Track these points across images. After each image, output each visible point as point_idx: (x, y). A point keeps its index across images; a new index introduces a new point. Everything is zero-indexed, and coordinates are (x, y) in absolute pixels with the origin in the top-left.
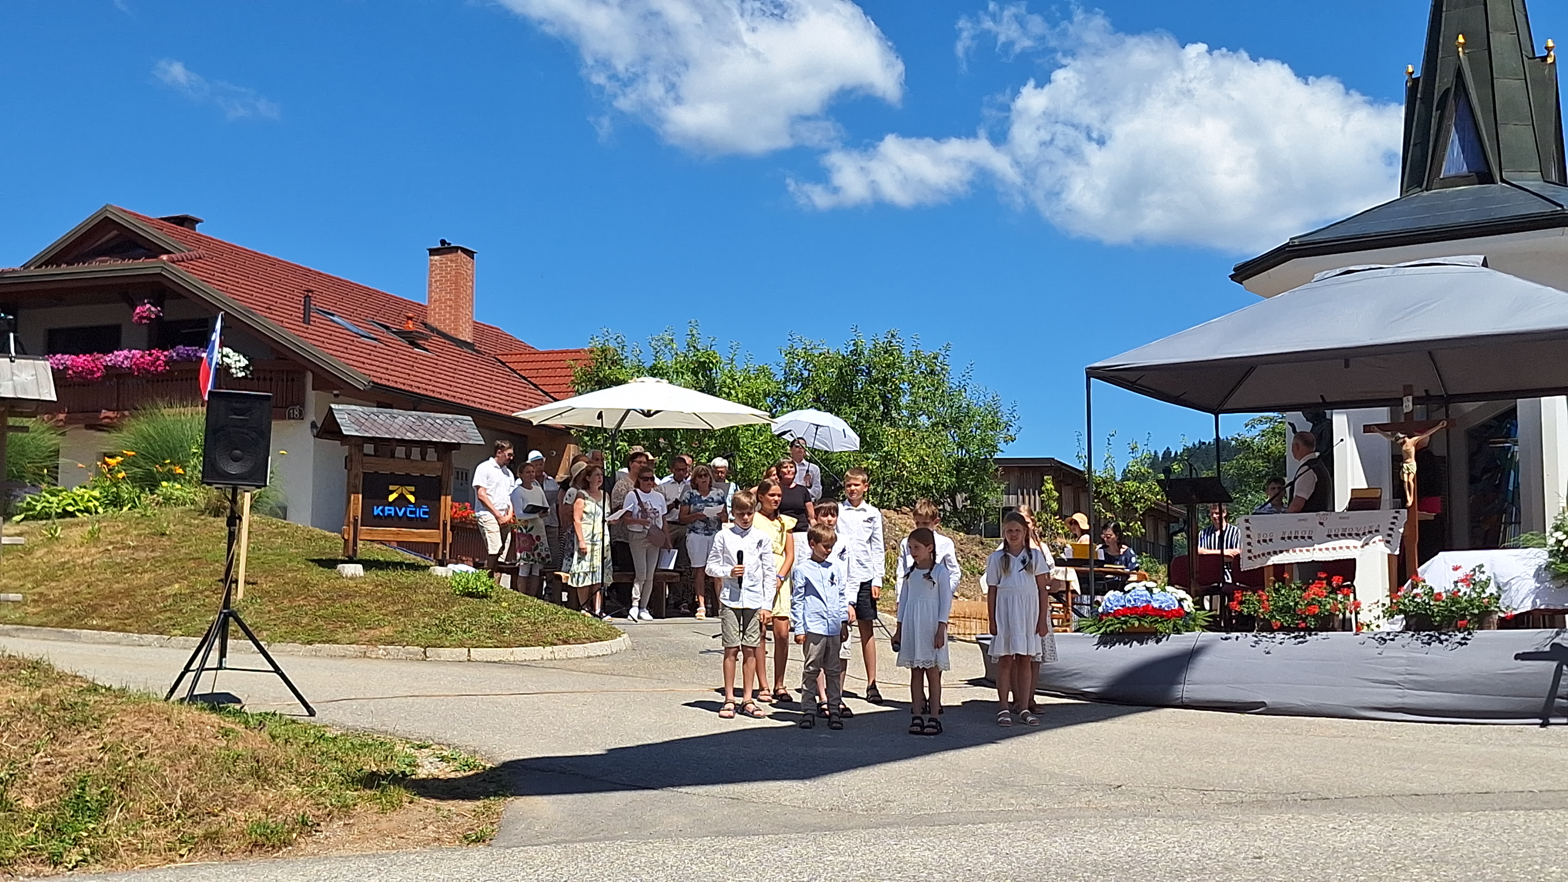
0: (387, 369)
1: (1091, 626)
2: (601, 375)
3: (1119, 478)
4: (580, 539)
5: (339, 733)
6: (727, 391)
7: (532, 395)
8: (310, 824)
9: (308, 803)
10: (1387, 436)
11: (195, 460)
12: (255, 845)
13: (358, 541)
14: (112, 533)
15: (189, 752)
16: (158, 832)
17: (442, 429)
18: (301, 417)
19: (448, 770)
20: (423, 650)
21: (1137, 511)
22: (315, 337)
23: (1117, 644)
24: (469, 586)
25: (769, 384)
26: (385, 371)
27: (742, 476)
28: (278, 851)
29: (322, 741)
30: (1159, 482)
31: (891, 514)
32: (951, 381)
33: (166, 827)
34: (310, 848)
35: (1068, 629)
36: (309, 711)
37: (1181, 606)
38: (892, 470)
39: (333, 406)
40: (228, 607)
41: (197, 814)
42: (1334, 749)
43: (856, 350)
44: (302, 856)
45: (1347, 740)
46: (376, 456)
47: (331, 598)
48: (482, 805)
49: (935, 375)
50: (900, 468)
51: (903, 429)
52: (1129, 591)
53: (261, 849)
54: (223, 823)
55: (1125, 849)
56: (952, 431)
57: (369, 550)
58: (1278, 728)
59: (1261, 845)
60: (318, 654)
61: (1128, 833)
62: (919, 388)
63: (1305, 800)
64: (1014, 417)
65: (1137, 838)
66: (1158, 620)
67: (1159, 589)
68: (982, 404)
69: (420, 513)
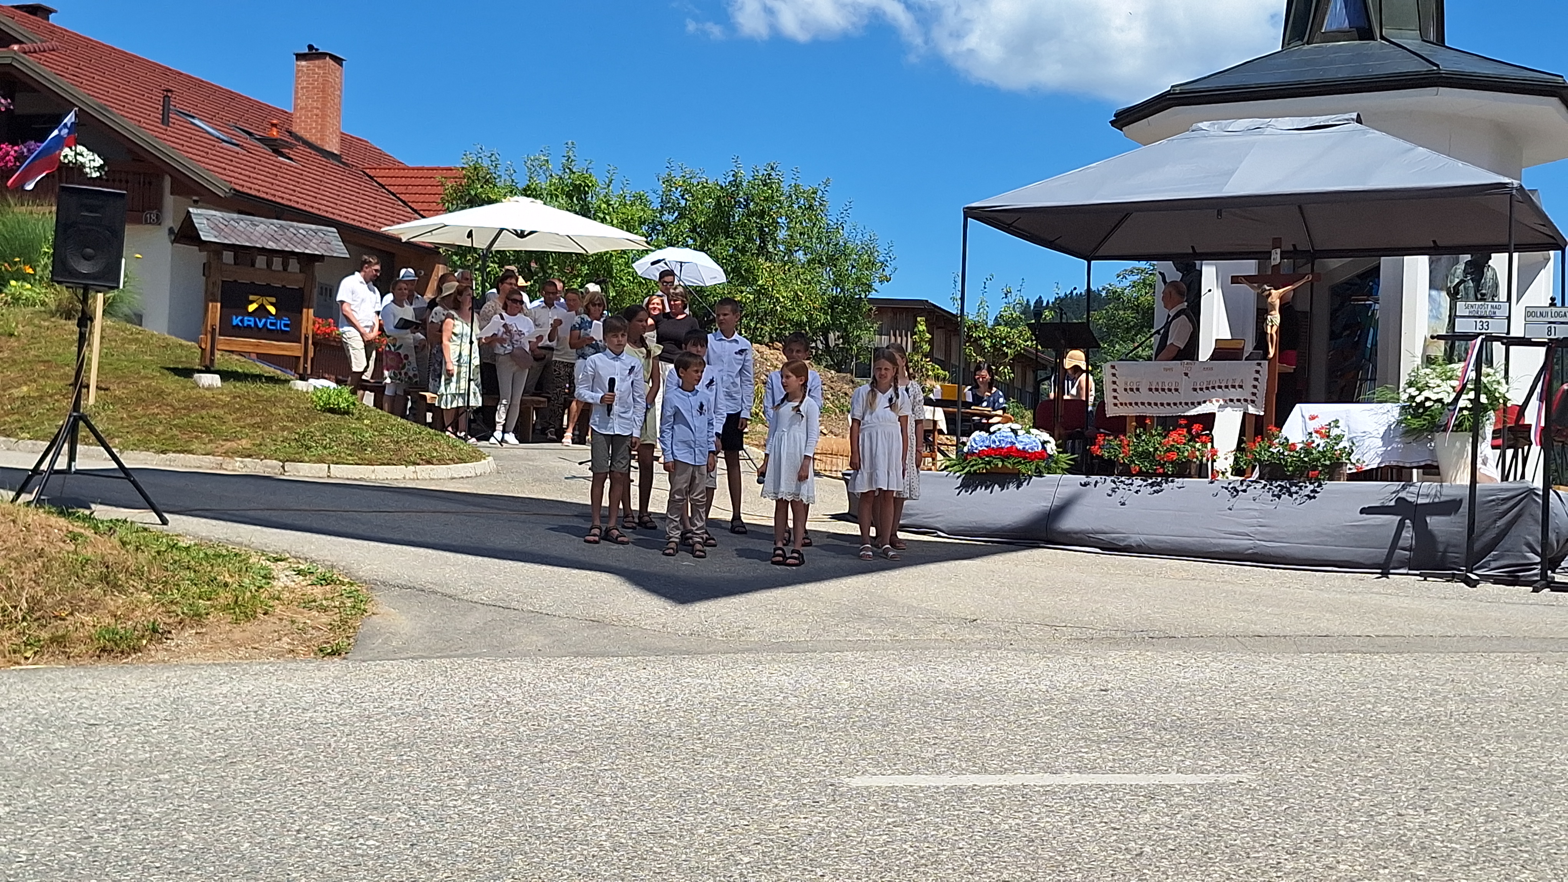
0: (249, 177)
1: (955, 465)
2: (473, 193)
3: (990, 323)
4: (447, 360)
5: (193, 543)
6: (602, 215)
7: (401, 212)
8: (161, 631)
9: (160, 610)
10: (1253, 288)
11: (45, 259)
12: (104, 650)
13: (216, 351)
15: (36, 555)
17: (305, 239)
18: (158, 222)
19: (304, 583)
20: (282, 465)
21: (1007, 357)
22: (173, 139)
23: (979, 487)
24: (331, 402)
25: (645, 212)
26: (247, 179)
27: (614, 304)
28: (127, 658)
29: (174, 550)
30: (1030, 326)
31: (764, 349)
32: (829, 217)
33: (11, 629)
34: (160, 656)
35: (933, 468)
36: (161, 520)
37: (1044, 448)
38: (766, 304)
39: (191, 210)
40: (78, 411)
41: (43, 617)
42: (1184, 590)
43: (735, 181)
44: (152, 662)
45: (1196, 583)
46: (235, 264)
47: (186, 408)
48: (338, 619)
49: (813, 210)
50: (774, 303)
51: (779, 263)
52: (994, 432)
53: (109, 654)
54: (71, 628)
55: (977, 679)
56: (828, 269)
57: (227, 360)
58: (1131, 570)
59: (1108, 679)
60: (172, 464)
61: (981, 665)
62: (796, 223)
63: (1153, 638)
64: (890, 257)
65: (989, 669)
66: (1021, 461)
67: (1023, 431)
68: (859, 243)
69: (281, 325)
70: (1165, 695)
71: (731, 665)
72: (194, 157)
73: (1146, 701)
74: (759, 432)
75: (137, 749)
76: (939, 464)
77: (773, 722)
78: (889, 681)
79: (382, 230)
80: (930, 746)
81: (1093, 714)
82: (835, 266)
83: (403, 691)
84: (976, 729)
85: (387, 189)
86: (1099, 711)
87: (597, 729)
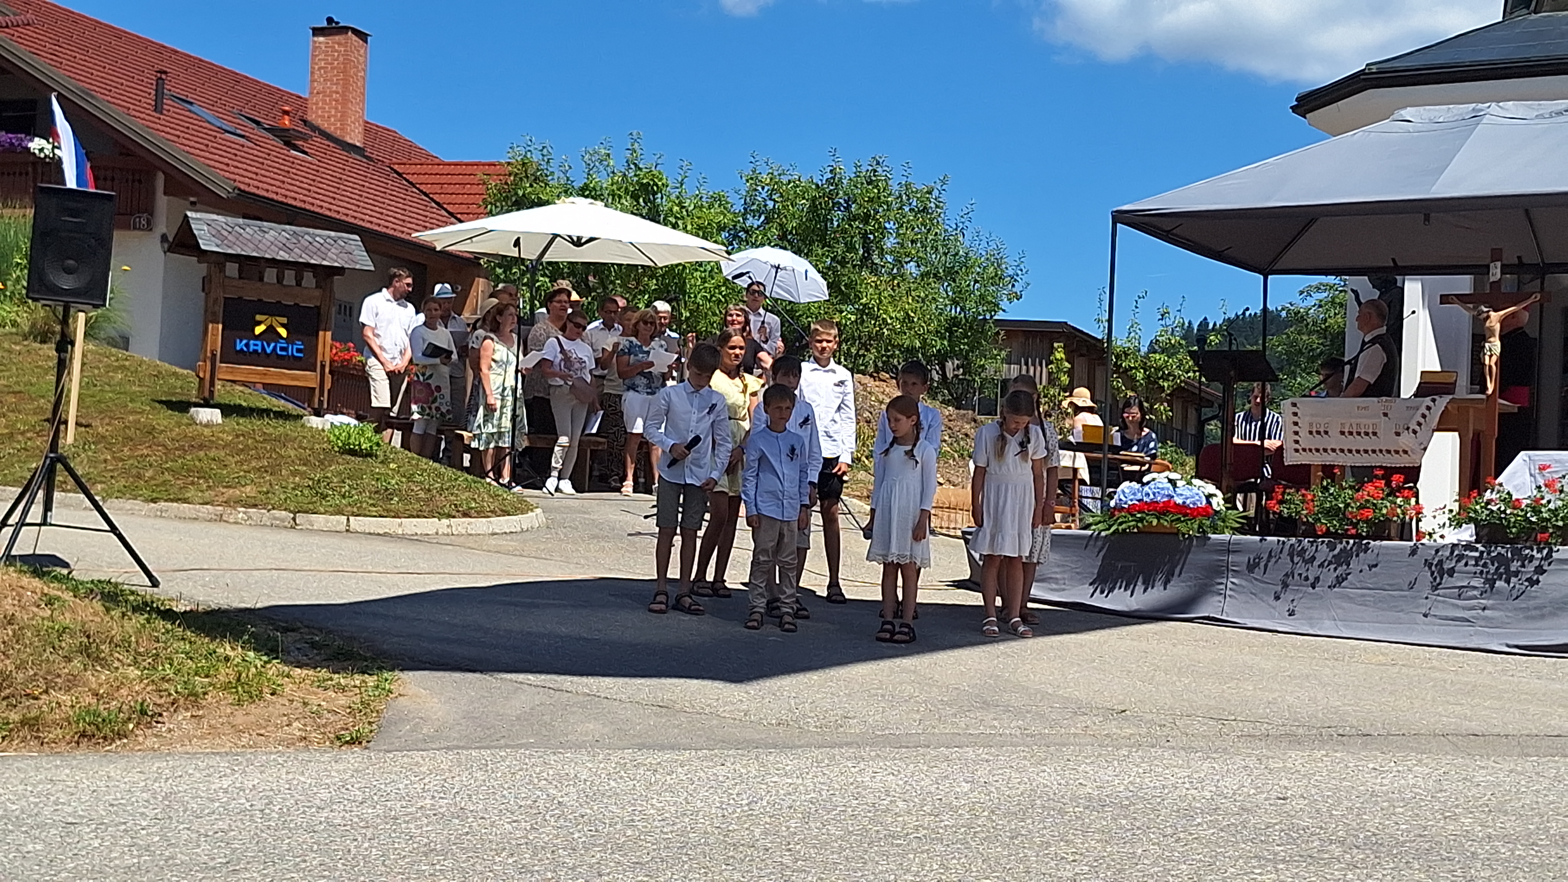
0: (257, 174)
1: (1100, 522)
2: (520, 193)
3: (1144, 350)
4: (488, 392)
5: (188, 609)
7: (434, 215)
8: (150, 713)
9: (148, 689)
10: (1468, 309)
11: (18, 272)
12: (84, 735)
13: (217, 382)
15: (5, 622)
17: (322, 249)
18: (149, 227)
19: (318, 658)
20: (292, 515)
21: (1164, 391)
22: (168, 129)
24: (351, 441)
25: (724, 216)
26: (254, 176)
28: (111, 744)
30: (1192, 354)
31: (866, 379)
32: (947, 222)
34: (149, 742)
35: (1073, 525)
36: (151, 581)
37: (1209, 503)
38: (870, 326)
39: (189, 214)
40: (56, 452)
41: (13, 696)
42: (1381, 679)
43: (834, 178)
44: (140, 750)
46: (239, 277)
47: (182, 448)
48: (359, 701)
49: (928, 213)
50: (880, 325)
51: (885, 277)
52: (1149, 483)
53: (90, 740)
54: (45, 708)
55: (1125, 782)
56: (946, 284)
57: (228, 392)
58: (1316, 652)
59: (1287, 785)
60: (163, 514)
61: (1130, 765)
62: (907, 229)
63: (1343, 736)
64: (1021, 270)
65: (1141, 771)
66: (1180, 518)
67: (1184, 483)
68: (984, 253)
69: (293, 350)
70: (1357, 806)
71: (826, 761)
72: (190, 148)
73: (1334, 812)
74: (861, 481)
75: (123, 852)
77: (878, 831)
78: (1019, 783)
79: (413, 235)
80: (1069, 863)
81: (1268, 827)
82: (954, 281)
83: (436, 788)
84: (1124, 843)
85: (418, 189)
86: (1276, 824)
87: (667, 836)
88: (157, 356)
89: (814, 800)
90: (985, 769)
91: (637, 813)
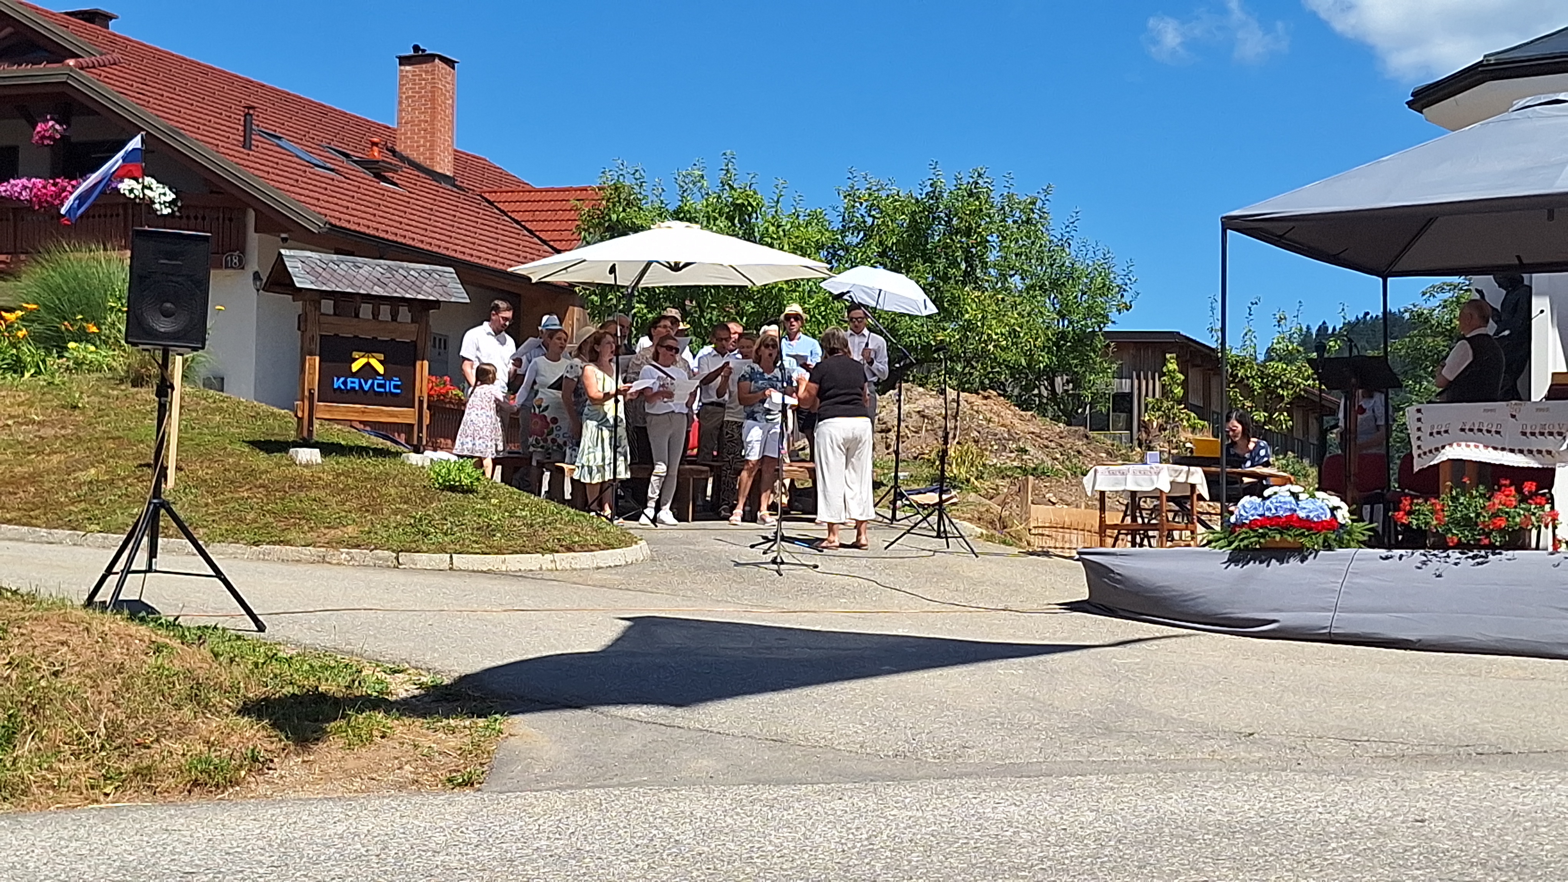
0: (348, 208)
1: (1220, 539)
2: (614, 219)
3: (1260, 358)
5: (294, 652)
7: (527, 244)
8: (261, 760)
9: (258, 735)
11: (113, 315)
12: (196, 783)
13: (314, 420)
14: (12, 405)
15: (115, 671)
16: (78, 767)
17: (417, 283)
18: (242, 266)
20: (395, 555)
21: (1283, 399)
22: (257, 166)
23: (1252, 562)
24: (451, 477)
25: (823, 234)
26: (348, 212)
28: (223, 792)
29: (274, 661)
30: (1311, 361)
31: (973, 398)
32: (1052, 232)
33: (87, 760)
34: (261, 790)
35: (1192, 543)
36: (257, 626)
37: (1333, 515)
38: (975, 343)
39: (283, 251)
40: (160, 498)
41: (125, 746)
42: (1520, 693)
43: (933, 192)
44: (252, 797)
45: (1536, 683)
46: (335, 314)
47: (282, 490)
48: (469, 742)
49: (1031, 224)
50: (985, 341)
51: (990, 292)
52: (1269, 497)
53: (202, 788)
54: (157, 757)
55: (1256, 808)
56: (1052, 296)
57: (329, 431)
58: (1450, 668)
59: (1424, 807)
60: (266, 557)
61: (1260, 790)
62: (1011, 242)
63: (1481, 754)
64: (1130, 279)
65: (1272, 795)
66: (1304, 533)
67: (1308, 496)
68: (1091, 264)
69: (390, 387)
70: (1499, 826)
71: (946, 793)
72: (282, 186)
73: (1475, 834)
76: (1199, 538)
77: (1002, 863)
78: (1145, 811)
81: (1406, 851)
82: (1061, 294)
83: (551, 829)
84: (1257, 870)
85: (510, 217)
86: (1414, 847)
87: (786, 873)
88: (253, 396)
89: (935, 833)
90: (1110, 797)
91: (755, 849)
